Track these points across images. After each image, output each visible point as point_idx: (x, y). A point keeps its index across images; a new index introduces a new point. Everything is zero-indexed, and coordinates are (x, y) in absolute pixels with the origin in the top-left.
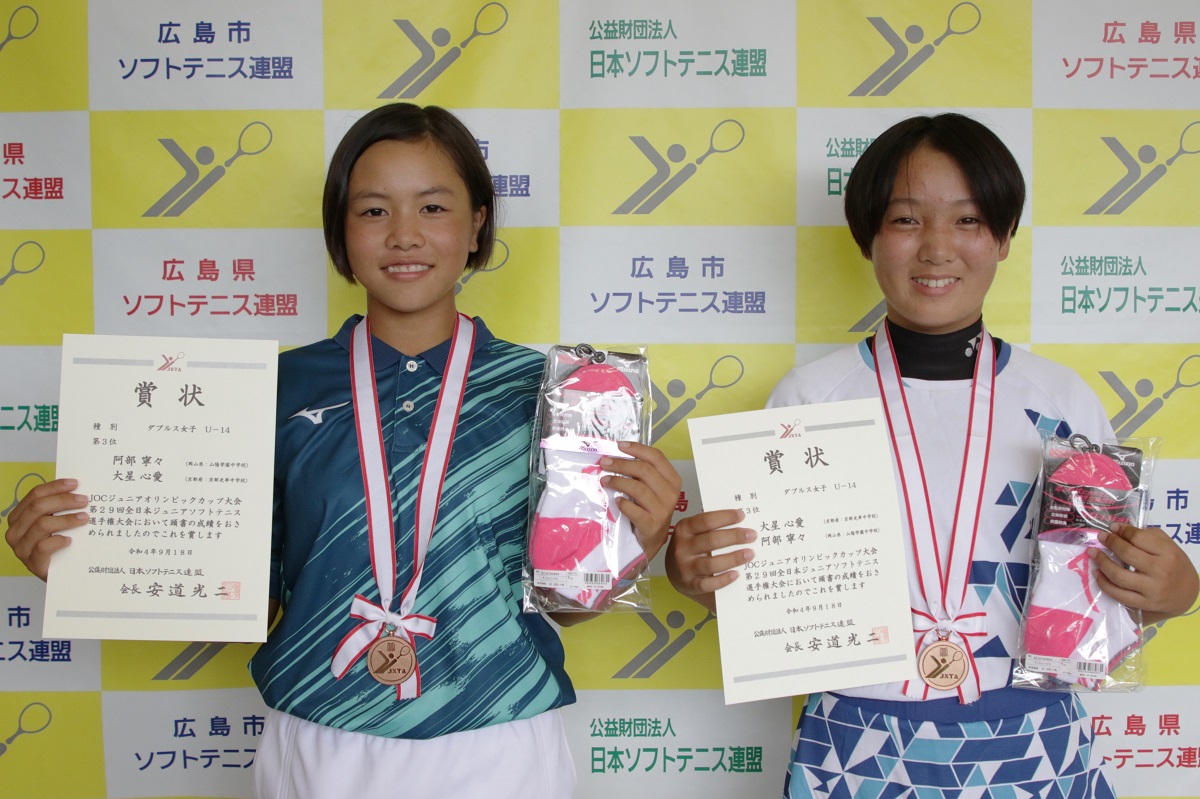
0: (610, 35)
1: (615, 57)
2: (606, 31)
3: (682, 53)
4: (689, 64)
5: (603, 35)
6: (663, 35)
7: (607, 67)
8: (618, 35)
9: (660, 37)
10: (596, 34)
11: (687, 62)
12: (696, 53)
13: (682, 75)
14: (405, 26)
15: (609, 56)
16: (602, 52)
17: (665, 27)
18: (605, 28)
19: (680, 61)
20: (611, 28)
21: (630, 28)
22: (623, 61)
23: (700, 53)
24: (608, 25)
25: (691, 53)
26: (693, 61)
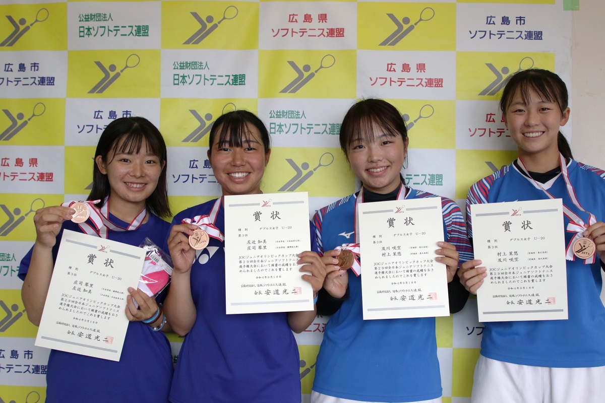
0: (278, 116)
1: (280, 126)
2: (276, 115)
3: (308, 125)
4: (311, 129)
5: (275, 116)
6: (300, 117)
7: (276, 130)
8: (281, 116)
9: (299, 118)
10: (272, 116)
11: (310, 128)
12: (314, 125)
13: (308, 133)
14: (194, 112)
15: (277, 125)
16: (275, 124)
17: (301, 114)
18: (276, 113)
19: (307, 128)
20: (279, 114)
21: (286, 114)
22: (283, 128)
23: (316, 125)
24: (277, 112)
25: (312, 125)
26: (313, 128)
